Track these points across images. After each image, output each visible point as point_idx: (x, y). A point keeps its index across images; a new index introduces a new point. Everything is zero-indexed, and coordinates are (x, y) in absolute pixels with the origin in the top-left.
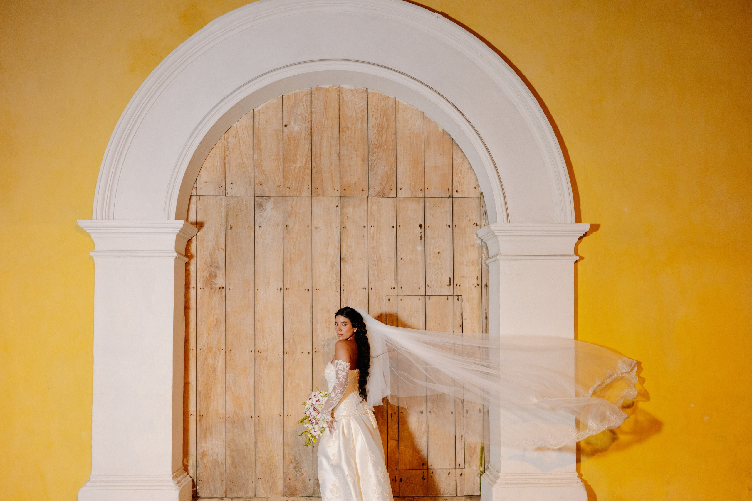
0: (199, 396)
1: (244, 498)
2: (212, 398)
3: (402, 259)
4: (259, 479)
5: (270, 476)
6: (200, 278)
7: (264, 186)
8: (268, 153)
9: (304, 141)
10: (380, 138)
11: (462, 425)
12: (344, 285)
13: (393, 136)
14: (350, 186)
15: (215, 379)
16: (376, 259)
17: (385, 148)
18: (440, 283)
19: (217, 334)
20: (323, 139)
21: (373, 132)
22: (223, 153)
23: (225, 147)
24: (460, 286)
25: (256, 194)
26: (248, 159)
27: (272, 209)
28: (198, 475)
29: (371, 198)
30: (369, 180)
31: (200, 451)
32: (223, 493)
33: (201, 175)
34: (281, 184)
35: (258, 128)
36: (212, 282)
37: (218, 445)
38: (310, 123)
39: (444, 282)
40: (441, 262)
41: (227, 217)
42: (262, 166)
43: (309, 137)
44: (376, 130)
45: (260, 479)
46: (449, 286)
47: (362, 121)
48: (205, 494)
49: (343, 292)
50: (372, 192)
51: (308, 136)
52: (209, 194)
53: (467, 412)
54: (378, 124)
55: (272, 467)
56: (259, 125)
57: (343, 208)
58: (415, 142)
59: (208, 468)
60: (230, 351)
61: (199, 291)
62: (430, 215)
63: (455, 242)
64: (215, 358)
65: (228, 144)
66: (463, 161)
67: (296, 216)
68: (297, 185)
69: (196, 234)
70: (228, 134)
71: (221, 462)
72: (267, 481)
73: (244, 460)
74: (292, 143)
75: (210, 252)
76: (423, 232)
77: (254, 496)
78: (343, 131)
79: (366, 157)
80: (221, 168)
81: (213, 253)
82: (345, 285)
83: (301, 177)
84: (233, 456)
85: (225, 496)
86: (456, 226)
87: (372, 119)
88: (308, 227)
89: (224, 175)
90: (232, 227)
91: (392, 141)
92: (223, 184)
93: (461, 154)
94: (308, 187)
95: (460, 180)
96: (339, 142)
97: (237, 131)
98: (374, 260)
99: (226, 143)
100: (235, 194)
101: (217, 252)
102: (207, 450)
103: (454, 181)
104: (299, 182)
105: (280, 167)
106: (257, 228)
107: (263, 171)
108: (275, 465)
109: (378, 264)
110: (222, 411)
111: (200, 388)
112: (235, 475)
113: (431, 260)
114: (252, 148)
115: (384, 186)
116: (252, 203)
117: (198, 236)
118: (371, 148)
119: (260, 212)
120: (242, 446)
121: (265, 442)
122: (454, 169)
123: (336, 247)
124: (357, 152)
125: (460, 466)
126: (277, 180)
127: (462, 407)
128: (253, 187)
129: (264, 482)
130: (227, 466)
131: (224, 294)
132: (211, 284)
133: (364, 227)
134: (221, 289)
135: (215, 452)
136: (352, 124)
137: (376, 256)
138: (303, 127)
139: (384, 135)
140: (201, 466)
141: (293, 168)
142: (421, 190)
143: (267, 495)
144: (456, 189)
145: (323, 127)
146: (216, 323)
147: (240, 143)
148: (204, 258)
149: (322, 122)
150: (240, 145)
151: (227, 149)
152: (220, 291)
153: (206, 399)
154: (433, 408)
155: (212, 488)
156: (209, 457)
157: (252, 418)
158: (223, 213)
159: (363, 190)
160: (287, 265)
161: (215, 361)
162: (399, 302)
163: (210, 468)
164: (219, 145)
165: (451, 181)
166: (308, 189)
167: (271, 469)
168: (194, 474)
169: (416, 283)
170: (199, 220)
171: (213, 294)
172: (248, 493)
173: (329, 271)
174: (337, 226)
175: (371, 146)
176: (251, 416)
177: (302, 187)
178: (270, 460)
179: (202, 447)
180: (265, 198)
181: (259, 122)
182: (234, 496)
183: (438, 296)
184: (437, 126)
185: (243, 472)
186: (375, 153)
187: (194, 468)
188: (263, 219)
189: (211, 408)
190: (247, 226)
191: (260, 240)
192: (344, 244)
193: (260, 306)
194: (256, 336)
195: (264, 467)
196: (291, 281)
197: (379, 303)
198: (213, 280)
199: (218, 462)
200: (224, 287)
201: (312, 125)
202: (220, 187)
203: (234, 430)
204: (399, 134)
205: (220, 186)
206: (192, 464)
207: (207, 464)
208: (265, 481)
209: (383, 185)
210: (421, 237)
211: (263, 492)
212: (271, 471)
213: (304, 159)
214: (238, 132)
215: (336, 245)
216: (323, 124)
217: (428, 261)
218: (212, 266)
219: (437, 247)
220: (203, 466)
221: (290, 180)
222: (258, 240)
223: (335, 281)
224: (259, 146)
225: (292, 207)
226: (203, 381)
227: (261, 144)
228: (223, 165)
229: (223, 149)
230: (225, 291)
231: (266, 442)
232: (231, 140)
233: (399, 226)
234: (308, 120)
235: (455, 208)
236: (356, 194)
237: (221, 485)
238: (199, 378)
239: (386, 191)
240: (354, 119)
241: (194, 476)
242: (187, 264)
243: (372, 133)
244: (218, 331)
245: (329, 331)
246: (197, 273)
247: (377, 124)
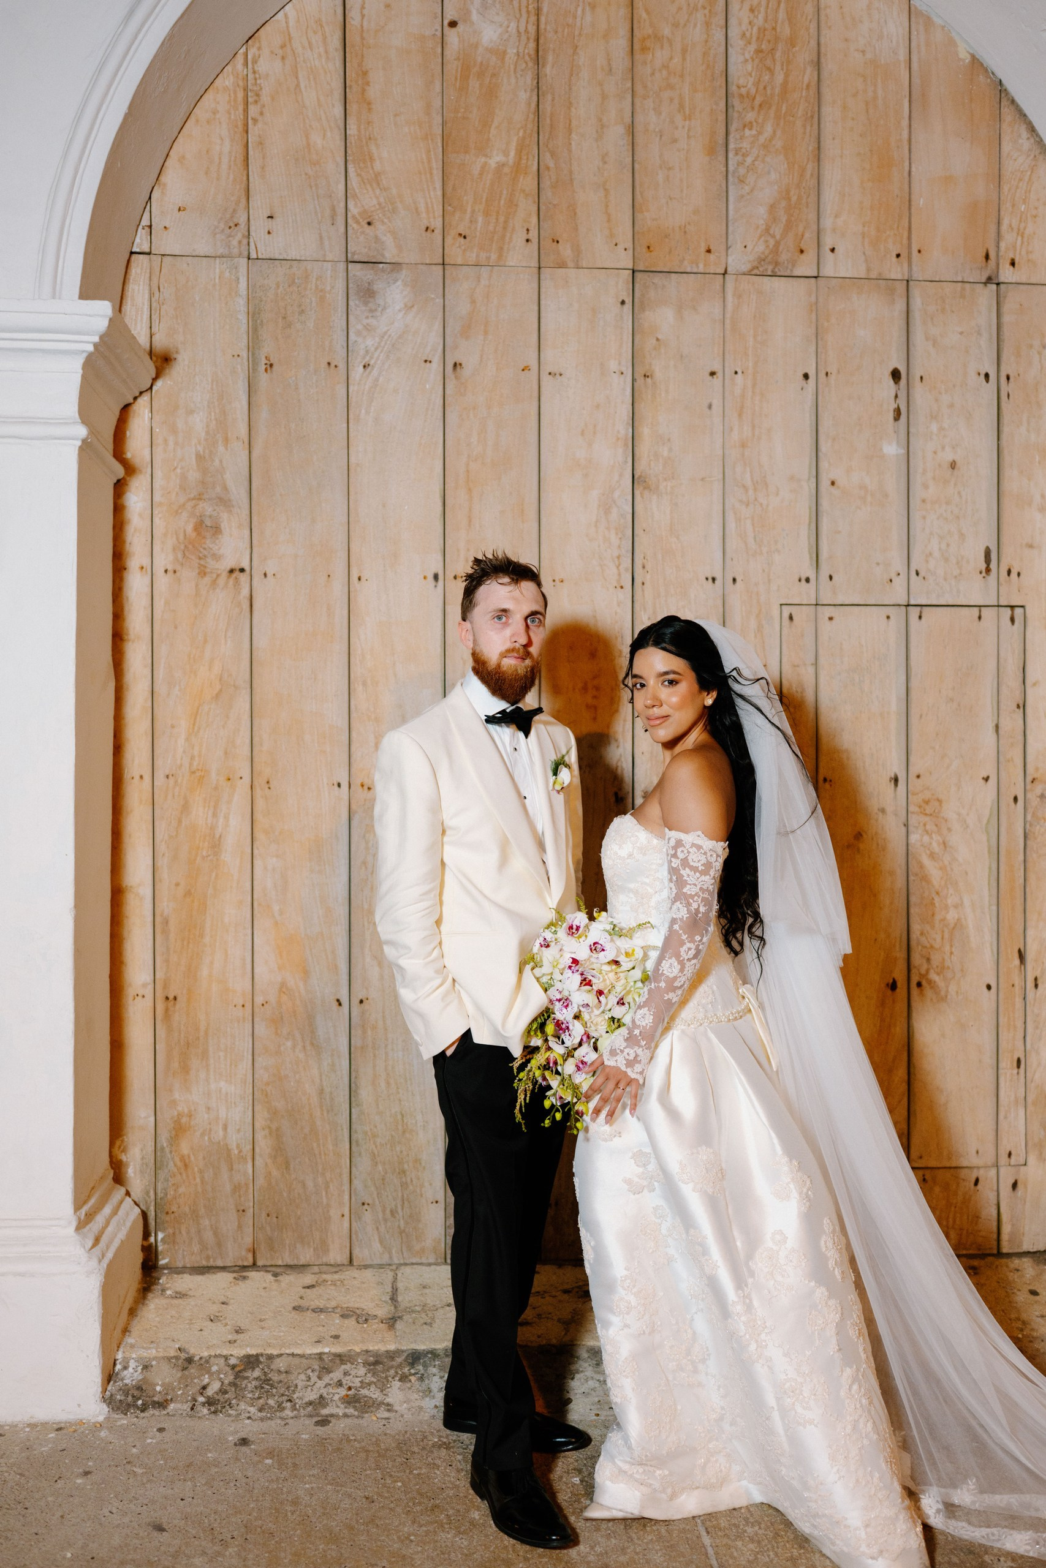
0: (165, 932)
1: (316, 1269)
2: (207, 940)
3: (833, 483)
4: (363, 1204)
5: (400, 1195)
6: (165, 535)
7: (380, 229)
8: (396, 115)
9: (513, 81)
10: (767, 77)
11: (1020, 1024)
12: (644, 567)
13: (809, 70)
14: (667, 236)
15: (217, 875)
16: (749, 483)
17: (784, 108)
18: (958, 563)
19: (224, 727)
20: (577, 75)
21: (743, 54)
22: (241, 108)
23: (246, 90)
24: (1019, 574)
25: (354, 254)
26: (324, 136)
27: (406, 306)
28: (160, 1195)
29: (736, 280)
30: (731, 217)
31: (167, 1115)
32: (244, 1253)
33: (165, 185)
34: (437, 224)
35: (359, 26)
36: (205, 549)
37: (227, 1094)
38: (533, 18)
39: (968, 562)
40: (961, 497)
41: (255, 330)
42: (372, 159)
43: (531, 64)
44: (753, 47)
45: (366, 1206)
46: (984, 574)
47: (708, 15)
48: (184, 1257)
49: (643, 591)
50: (738, 261)
51: (526, 63)
52: (194, 250)
53: (1036, 986)
54: (759, 29)
55: (406, 1166)
56: (363, 16)
57: (643, 309)
58: (880, 92)
59: (196, 1169)
60: (268, 782)
61: (163, 582)
62: (927, 339)
63: (1006, 430)
64: (215, 807)
65: (258, 82)
66: (1034, 163)
67: (486, 333)
68: (491, 228)
69: (151, 388)
70: (257, 45)
71: (236, 1152)
72: (392, 1212)
73: (315, 1145)
74: (474, 84)
75: (201, 449)
76: (902, 395)
77: (346, 1261)
78: (644, 49)
79: (721, 140)
80: (235, 161)
81: (207, 451)
82: (648, 567)
83: (502, 202)
84: (278, 1129)
85: (250, 1262)
86: (1008, 378)
87: (740, 9)
88: (526, 371)
89: (244, 185)
90: (271, 365)
91: (805, 87)
92: (242, 220)
93: (1028, 139)
94: (525, 237)
95: (1022, 225)
96: (629, 85)
97: (289, 35)
98: (744, 486)
99: (251, 76)
100: (280, 254)
101: (221, 448)
102: (190, 1111)
103: (1004, 227)
104: (497, 219)
105: (434, 165)
106: (357, 371)
107: (377, 175)
108: (417, 1161)
109: (756, 499)
110: (240, 985)
111: (166, 906)
112: (285, 1194)
113: (926, 486)
114: (338, 94)
115: (778, 237)
116: (340, 285)
117: (157, 391)
118: (736, 109)
119: (367, 317)
120: (309, 1099)
121: (383, 1085)
122: (1005, 188)
123: (618, 439)
124: (690, 119)
125: (1013, 1157)
126: (422, 207)
127: (1021, 970)
128: (342, 229)
129: (381, 1215)
130: (257, 1163)
131: (245, 592)
132: (200, 558)
133: (713, 374)
134: (234, 575)
135: (217, 1118)
136: (676, 25)
137: (751, 472)
138: (509, 29)
139: (778, 68)
140: (171, 1164)
141: (476, 170)
142: (898, 256)
143: (391, 1258)
144: (1011, 256)
145: (577, 33)
146: (218, 687)
147: (297, 78)
148: (179, 471)
149: (575, 17)
150: (298, 85)
151: (255, 98)
152: (231, 582)
153: (185, 943)
154: (928, 971)
155: (208, 1236)
156: (198, 1134)
157: (340, 1004)
158: (240, 317)
159: (709, 251)
160: (458, 497)
161: (215, 815)
162: (825, 627)
163: (201, 1171)
164: (226, 81)
165: (993, 228)
166: (528, 241)
167: (404, 1172)
168: (147, 1193)
169: (878, 564)
170: (161, 341)
171: (208, 592)
172: (326, 1251)
173: (597, 521)
174: (624, 369)
175: (735, 102)
176: (338, 1000)
177: (508, 235)
178: (399, 1143)
179: (173, 1103)
180: (383, 270)
181: (363, 7)
182: (280, 1263)
183: (949, 608)
184: (952, 43)
185: (310, 1184)
186: (750, 126)
187: (148, 1171)
188: (377, 339)
189: (205, 972)
190: (324, 365)
191: (368, 413)
192: (645, 431)
193: (366, 636)
194: (354, 734)
195: (380, 1168)
196: (468, 550)
197: (760, 628)
198: (209, 543)
199: (229, 1151)
200: (247, 568)
201: (542, 26)
202: (230, 227)
203: (279, 1046)
204: (830, 66)
205: (232, 225)
206: (143, 1158)
207: (192, 1158)
208: (384, 1211)
209: (773, 236)
210: (898, 414)
211: (377, 1246)
212: (404, 1180)
213: (515, 139)
214: (290, 39)
215: (618, 432)
216: (578, 24)
217: (918, 492)
218: (205, 496)
219: (947, 448)
220: (179, 1163)
221: (469, 210)
222: (360, 411)
223: (616, 554)
224: (364, 90)
225: (473, 302)
226: (177, 885)
227: (368, 84)
228: (239, 149)
229: (240, 95)
230: (249, 581)
231: (388, 1083)
232: (268, 66)
233: (827, 374)
234: (527, 7)
235: (1007, 319)
236: (686, 263)
237: (240, 1227)
238: (164, 874)
239: (784, 257)
240: (680, 9)
241: (150, 1197)
242: (120, 487)
243: (741, 59)
244: (227, 717)
245: (595, 719)
246: (156, 520)
247: (755, 29)
